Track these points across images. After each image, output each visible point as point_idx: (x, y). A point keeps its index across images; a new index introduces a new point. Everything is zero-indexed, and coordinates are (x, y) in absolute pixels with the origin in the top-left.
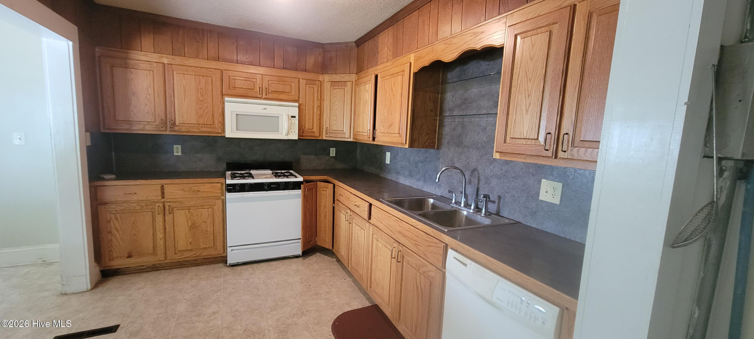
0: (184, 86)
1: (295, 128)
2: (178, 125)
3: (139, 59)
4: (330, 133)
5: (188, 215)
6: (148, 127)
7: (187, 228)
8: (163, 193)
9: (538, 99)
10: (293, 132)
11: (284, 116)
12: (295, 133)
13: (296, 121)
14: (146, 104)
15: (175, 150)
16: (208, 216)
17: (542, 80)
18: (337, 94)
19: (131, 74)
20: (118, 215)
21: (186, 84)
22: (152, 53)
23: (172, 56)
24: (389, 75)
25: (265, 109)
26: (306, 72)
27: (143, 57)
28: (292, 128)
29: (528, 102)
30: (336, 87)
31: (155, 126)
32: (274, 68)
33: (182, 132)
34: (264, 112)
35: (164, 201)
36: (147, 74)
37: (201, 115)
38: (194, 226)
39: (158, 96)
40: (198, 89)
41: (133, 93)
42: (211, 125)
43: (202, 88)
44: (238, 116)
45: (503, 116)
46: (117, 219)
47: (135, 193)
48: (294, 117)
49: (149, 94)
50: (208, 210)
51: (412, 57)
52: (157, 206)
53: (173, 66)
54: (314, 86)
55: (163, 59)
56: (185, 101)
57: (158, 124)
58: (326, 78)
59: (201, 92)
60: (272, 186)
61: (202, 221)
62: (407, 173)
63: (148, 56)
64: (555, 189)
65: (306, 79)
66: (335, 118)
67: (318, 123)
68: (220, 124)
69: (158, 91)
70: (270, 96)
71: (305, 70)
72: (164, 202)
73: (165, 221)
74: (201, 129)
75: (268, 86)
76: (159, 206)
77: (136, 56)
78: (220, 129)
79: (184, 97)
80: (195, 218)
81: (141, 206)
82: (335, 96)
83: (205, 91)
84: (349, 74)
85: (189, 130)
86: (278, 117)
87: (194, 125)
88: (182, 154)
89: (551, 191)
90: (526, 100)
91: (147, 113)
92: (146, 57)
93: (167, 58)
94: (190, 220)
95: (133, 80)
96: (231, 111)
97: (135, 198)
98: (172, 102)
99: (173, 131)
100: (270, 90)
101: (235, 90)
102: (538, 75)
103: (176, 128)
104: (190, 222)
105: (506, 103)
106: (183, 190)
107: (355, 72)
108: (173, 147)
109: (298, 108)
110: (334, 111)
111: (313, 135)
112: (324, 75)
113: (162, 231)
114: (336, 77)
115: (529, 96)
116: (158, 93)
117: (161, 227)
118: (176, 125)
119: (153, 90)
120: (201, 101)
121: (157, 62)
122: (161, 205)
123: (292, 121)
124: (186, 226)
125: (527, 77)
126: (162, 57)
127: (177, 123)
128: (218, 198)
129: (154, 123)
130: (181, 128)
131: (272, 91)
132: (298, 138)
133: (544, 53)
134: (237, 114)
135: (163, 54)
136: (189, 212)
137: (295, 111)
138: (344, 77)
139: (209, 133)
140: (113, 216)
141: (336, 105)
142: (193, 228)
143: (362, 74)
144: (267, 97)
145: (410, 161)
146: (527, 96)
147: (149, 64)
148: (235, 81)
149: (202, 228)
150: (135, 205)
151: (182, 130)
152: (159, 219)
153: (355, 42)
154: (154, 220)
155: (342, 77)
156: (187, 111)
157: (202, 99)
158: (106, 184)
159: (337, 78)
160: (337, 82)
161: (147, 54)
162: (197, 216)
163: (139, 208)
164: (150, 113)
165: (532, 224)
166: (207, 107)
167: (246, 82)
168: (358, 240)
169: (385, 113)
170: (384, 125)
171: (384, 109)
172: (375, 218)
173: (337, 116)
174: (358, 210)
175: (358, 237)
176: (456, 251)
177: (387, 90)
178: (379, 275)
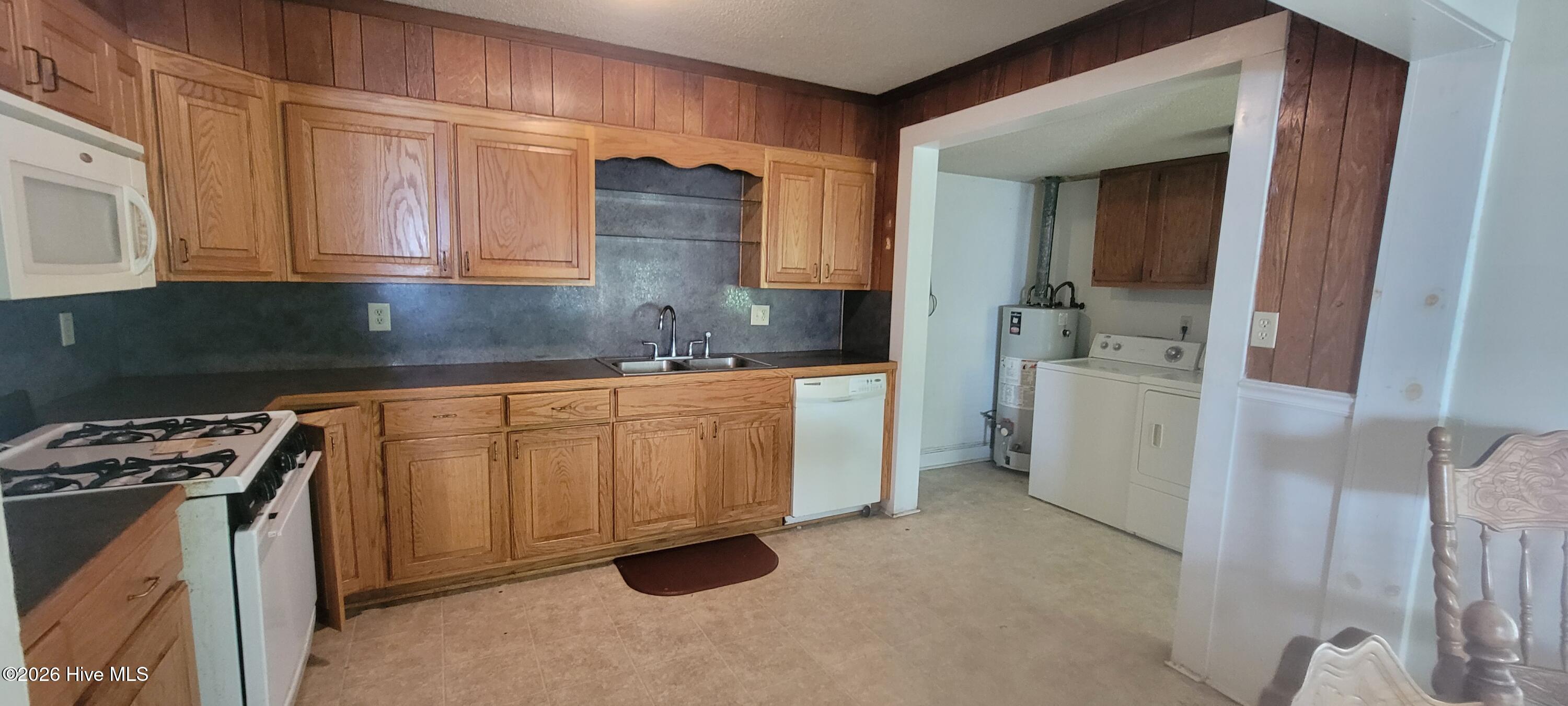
11: (127, 192)
18: (209, 126)
51: (589, 132)
54: (130, 79)
58: (150, 56)
64: (764, 312)
66: (212, 207)
84: (245, 70)
86: (112, 197)
89: (761, 314)
107: (269, 74)
112: (135, 41)
114: (188, 63)
134: (24, 180)
141: (212, 162)
165: (745, 351)
168: (564, 474)
169: (505, 218)
170: (507, 244)
171: (501, 211)
172: (632, 406)
173: (219, 201)
174: (563, 415)
175: (562, 468)
176: (803, 378)
177: (508, 173)
178: (657, 488)
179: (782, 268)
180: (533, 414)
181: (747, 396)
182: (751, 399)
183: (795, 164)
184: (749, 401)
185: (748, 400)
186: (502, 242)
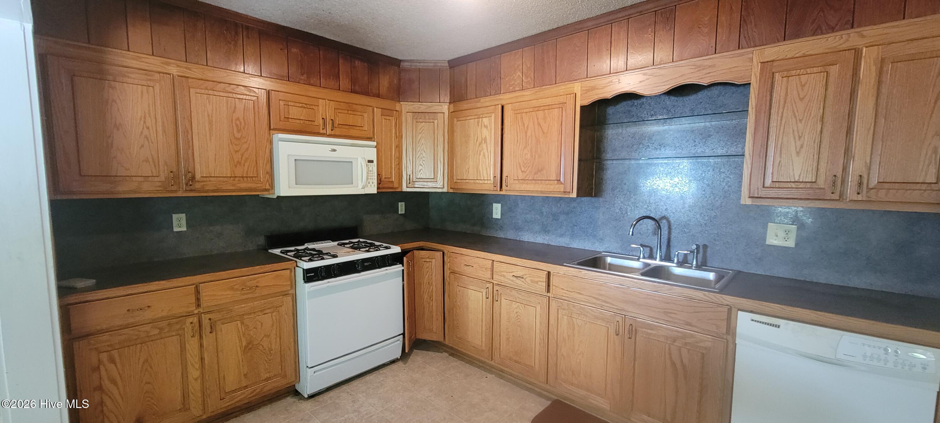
0: (208, 115)
1: (373, 177)
2: (200, 180)
3: (125, 64)
4: (413, 182)
5: (240, 329)
6: (146, 186)
7: (239, 353)
8: (198, 299)
9: (815, 140)
10: (371, 183)
11: (360, 160)
12: (374, 184)
13: (374, 167)
14: (143, 146)
15: (175, 223)
16: (273, 325)
17: (818, 121)
18: (422, 129)
19: (111, 90)
20: (115, 353)
21: (212, 111)
22: (150, 55)
23: (185, 63)
24: (532, 108)
25: (334, 150)
26: (379, 97)
27: (134, 62)
28: (370, 177)
29: (799, 144)
30: (421, 120)
31: (159, 184)
32: (339, 89)
33: (207, 191)
34: (334, 156)
35: (199, 312)
36: (142, 92)
37: (238, 162)
38: (250, 346)
39: (164, 131)
40: (232, 120)
41: (115, 125)
42: (254, 178)
43: (238, 119)
44: (297, 162)
45: (760, 158)
46: (112, 361)
47: (149, 307)
48: (371, 162)
49: (148, 128)
50: (272, 316)
51: (577, 87)
52: (189, 323)
53: (190, 80)
54: (390, 118)
55: (170, 68)
56: (210, 139)
57: (163, 179)
58: (406, 107)
59: (237, 125)
60: (366, 264)
61: (263, 335)
62: (537, 228)
63: (143, 60)
64: (787, 232)
65: (381, 109)
66: (421, 162)
67: (396, 169)
68: (267, 175)
69: (163, 123)
70: (337, 131)
71: (378, 96)
72: (199, 315)
73: (201, 346)
74: (238, 185)
75: (333, 117)
76: (191, 323)
77: (120, 59)
78: (267, 184)
79: (210, 134)
80: (251, 333)
81: (159, 328)
82: (420, 131)
83: (243, 124)
84: (440, 102)
85: (219, 186)
86: (351, 162)
87: (226, 179)
88: (187, 228)
89: (782, 234)
90: (795, 142)
91: (143, 161)
92: (138, 63)
93: (178, 66)
94: (244, 337)
95: (116, 102)
96: (288, 155)
97: (148, 315)
98: (189, 142)
99: (191, 191)
100: (337, 122)
101: (288, 121)
102: (812, 115)
103: (197, 186)
104: (243, 339)
105: (764, 145)
106: (232, 288)
107: (448, 101)
108: (172, 216)
109: (376, 149)
110: (419, 153)
111: (391, 185)
112: (401, 103)
113: (197, 366)
114: (419, 106)
115: (800, 137)
116: (163, 126)
117: (197, 359)
118: (196, 180)
119: (154, 120)
120: (238, 139)
121: (160, 73)
122: (195, 320)
123: (369, 168)
124: (239, 348)
125: (795, 117)
126: (168, 64)
127: (198, 176)
128: (284, 293)
129: (156, 179)
130: (204, 185)
131: (339, 124)
132: (377, 192)
133: (820, 94)
134: (295, 160)
135: (169, 59)
136: (242, 323)
137: (372, 154)
138: (431, 107)
139: (250, 191)
140: (104, 357)
141: (423, 144)
142: (250, 349)
143: (464, 105)
144: (333, 133)
145: (542, 213)
146: (797, 137)
147: (146, 74)
148: (289, 108)
149: (263, 346)
150: (147, 328)
151: (207, 188)
152: (192, 345)
153: (449, 61)
154: (183, 349)
155: (429, 107)
156: (216, 155)
157: (238, 135)
158: (88, 299)
159: (422, 107)
160: (422, 113)
161: (141, 58)
162: (254, 328)
163: (156, 331)
164: (151, 160)
165: (756, 271)
166: (247, 149)
167: (304, 110)
168: (519, 322)
169: (525, 155)
170: (525, 170)
171: (523, 150)
172: (562, 289)
173: (424, 159)
174: (519, 282)
175: (519, 317)
176: (751, 312)
177: (528, 127)
178: (578, 361)
179: (773, 182)
180: (504, 276)
181: (668, 311)
182: (673, 315)
183: (804, 56)
184: (671, 317)
185: (669, 315)
186: (523, 169)
